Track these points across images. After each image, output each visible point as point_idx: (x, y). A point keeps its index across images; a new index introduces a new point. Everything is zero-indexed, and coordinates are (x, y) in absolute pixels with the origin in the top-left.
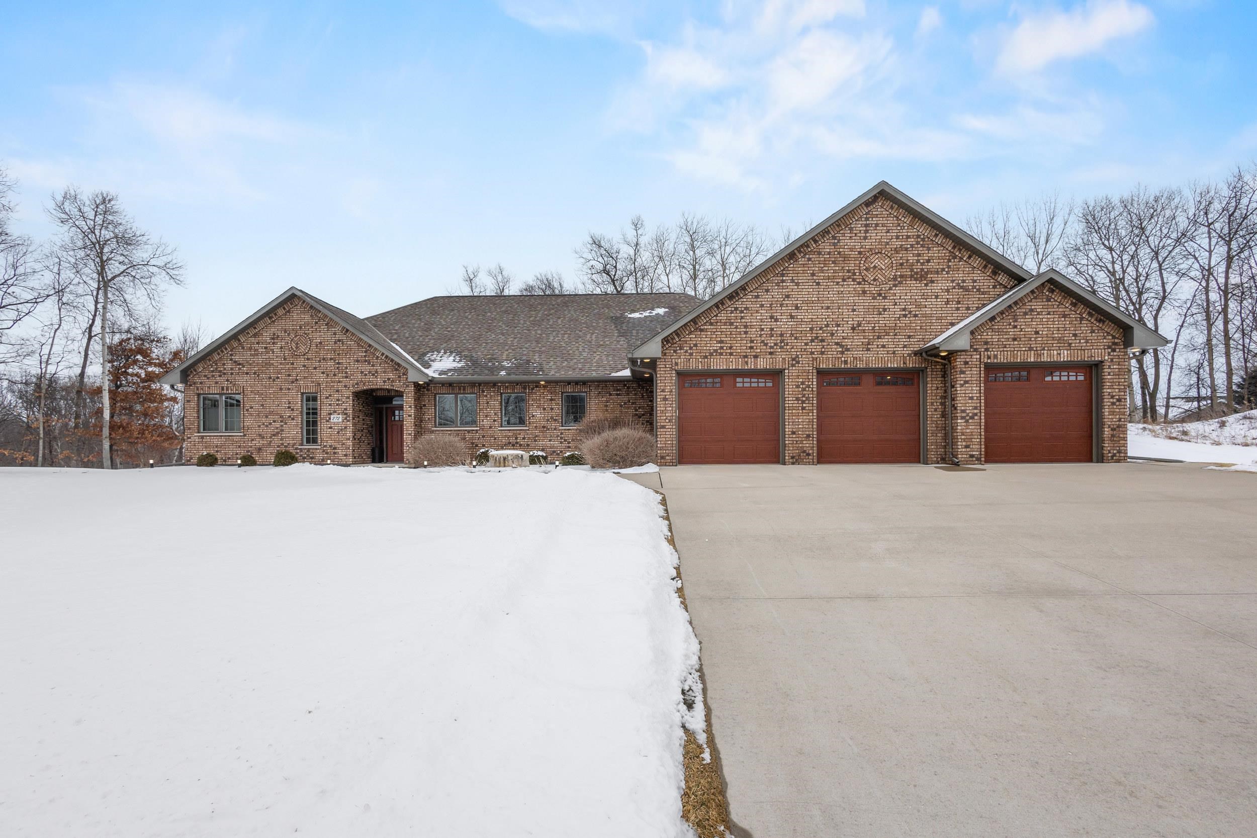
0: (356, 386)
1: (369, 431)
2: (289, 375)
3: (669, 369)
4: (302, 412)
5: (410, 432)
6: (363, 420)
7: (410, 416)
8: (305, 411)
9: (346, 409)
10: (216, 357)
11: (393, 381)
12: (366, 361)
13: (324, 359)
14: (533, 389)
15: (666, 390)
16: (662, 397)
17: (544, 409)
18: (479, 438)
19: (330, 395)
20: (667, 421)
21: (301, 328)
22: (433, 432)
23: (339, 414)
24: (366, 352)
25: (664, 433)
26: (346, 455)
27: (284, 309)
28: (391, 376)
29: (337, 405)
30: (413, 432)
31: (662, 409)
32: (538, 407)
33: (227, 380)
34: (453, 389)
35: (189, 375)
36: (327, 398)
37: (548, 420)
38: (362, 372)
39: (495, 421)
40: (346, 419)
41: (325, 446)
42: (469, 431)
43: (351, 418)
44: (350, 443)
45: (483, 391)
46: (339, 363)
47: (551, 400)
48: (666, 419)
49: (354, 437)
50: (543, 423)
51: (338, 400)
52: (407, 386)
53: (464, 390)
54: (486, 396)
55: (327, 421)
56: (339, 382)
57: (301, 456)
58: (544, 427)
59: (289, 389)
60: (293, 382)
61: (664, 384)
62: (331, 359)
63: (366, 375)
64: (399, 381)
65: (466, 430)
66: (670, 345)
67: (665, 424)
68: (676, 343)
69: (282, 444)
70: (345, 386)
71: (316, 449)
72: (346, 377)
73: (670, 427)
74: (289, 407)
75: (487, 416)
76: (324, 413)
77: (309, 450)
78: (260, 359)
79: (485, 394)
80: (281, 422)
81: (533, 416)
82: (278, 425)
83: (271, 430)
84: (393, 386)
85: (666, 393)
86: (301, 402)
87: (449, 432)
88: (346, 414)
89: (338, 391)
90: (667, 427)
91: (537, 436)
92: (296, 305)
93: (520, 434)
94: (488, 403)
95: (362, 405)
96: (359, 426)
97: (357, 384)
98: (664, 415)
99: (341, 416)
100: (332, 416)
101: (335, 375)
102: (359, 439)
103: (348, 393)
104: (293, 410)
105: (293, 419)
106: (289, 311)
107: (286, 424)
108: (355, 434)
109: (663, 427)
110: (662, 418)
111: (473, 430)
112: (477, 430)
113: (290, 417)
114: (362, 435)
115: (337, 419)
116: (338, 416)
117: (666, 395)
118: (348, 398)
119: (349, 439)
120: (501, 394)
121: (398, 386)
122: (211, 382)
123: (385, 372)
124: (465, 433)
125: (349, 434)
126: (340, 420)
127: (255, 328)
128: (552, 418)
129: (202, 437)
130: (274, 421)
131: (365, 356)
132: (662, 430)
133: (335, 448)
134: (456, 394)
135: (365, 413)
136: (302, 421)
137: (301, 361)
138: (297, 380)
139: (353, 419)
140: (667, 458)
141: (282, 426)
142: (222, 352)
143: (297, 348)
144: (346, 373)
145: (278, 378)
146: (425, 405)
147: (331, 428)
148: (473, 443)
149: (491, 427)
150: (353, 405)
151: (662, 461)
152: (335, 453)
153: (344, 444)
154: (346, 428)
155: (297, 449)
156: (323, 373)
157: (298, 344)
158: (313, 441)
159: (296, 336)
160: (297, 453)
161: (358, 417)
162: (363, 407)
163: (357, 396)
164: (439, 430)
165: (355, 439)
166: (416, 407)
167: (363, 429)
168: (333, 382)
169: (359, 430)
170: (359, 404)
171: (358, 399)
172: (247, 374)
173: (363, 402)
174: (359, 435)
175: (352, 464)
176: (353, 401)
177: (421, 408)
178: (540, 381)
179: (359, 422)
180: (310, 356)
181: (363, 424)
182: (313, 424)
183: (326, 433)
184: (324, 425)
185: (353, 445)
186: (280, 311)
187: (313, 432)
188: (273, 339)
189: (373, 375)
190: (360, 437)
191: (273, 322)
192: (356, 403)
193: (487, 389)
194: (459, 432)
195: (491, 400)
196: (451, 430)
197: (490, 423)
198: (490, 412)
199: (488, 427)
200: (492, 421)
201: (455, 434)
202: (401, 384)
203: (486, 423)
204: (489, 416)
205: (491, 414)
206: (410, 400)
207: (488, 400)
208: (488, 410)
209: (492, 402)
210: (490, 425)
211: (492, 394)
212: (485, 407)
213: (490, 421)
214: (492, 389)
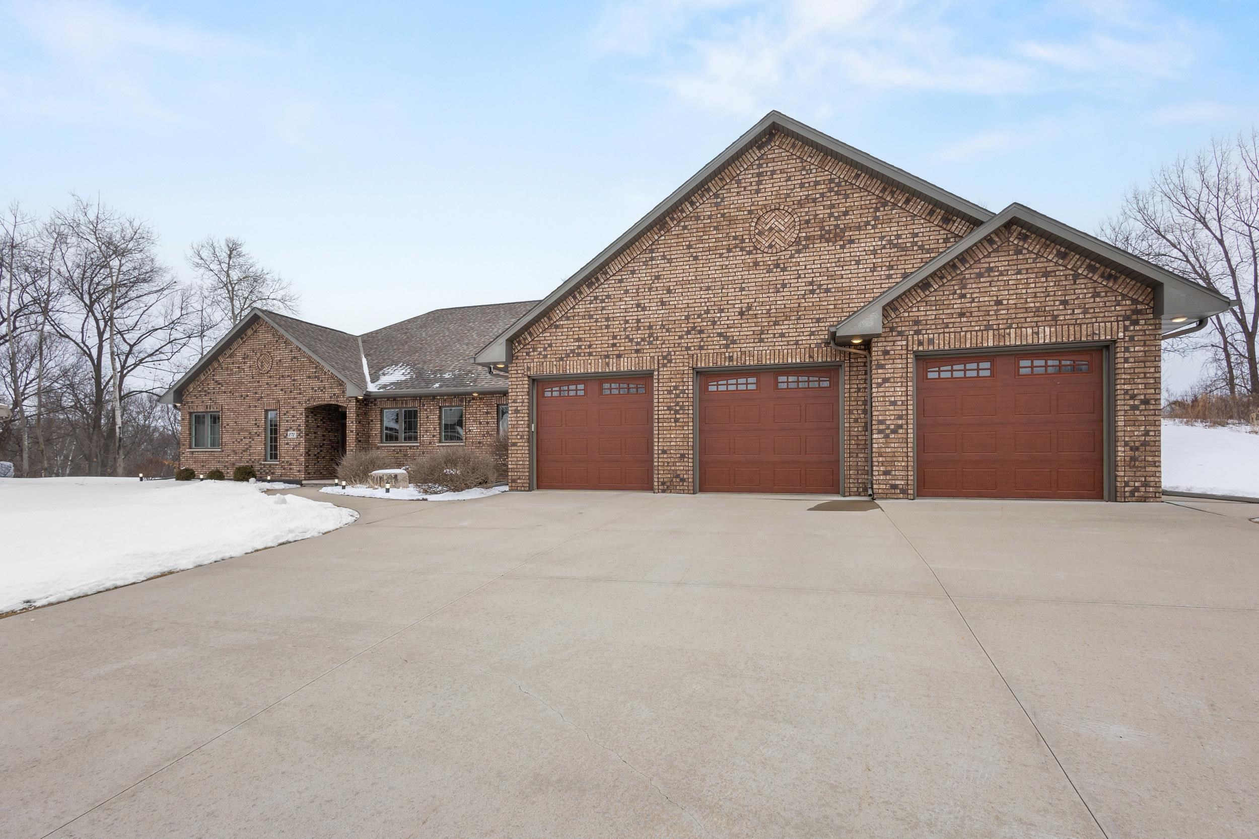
0: (308, 403)
1: (332, 447)
2: (256, 393)
3: (520, 375)
4: (265, 429)
5: (352, 448)
6: (323, 436)
7: (352, 431)
8: (269, 427)
9: (299, 425)
10: (203, 378)
11: (338, 397)
12: (316, 377)
13: (283, 376)
14: (469, 401)
15: (518, 401)
16: (514, 408)
17: (480, 423)
18: (419, 454)
19: (287, 412)
20: (519, 437)
21: (265, 346)
22: (378, 448)
23: (294, 430)
24: (316, 368)
25: (515, 452)
26: (299, 471)
27: (252, 329)
28: (336, 391)
29: (293, 421)
30: (355, 448)
31: (513, 423)
32: (474, 420)
33: (211, 399)
34: (397, 403)
35: (183, 396)
36: (285, 414)
37: (484, 435)
38: (313, 388)
39: (434, 436)
40: (299, 435)
41: (283, 462)
42: (410, 447)
43: (303, 435)
44: (302, 459)
45: (424, 405)
46: (294, 380)
47: (487, 413)
48: (518, 435)
49: (307, 453)
50: (479, 438)
51: (293, 416)
52: (350, 401)
53: (406, 403)
54: (426, 410)
55: (285, 437)
56: (295, 398)
57: (264, 471)
58: (480, 443)
59: (256, 406)
60: (259, 400)
61: (515, 394)
62: (288, 376)
63: (316, 391)
64: (343, 396)
65: (408, 446)
66: (522, 346)
67: (517, 441)
68: (528, 344)
69: (250, 459)
70: (299, 403)
71: (276, 465)
72: (300, 394)
73: (522, 444)
74: (256, 424)
75: (427, 431)
76: (282, 430)
77: (270, 465)
78: (235, 378)
79: (425, 407)
80: (250, 438)
81: (470, 431)
82: (247, 441)
83: (242, 446)
84: (337, 401)
85: (518, 404)
86: (265, 418)
87: (393, 448)
88: (300, 430)
89: (293, 407)
90: (519, 444)
92: (262, 325)
94: (427, 417)
95: (321, 420)
96: (318, 442)
97: (309, 400)
98: (515, 430)
99: (295, 432)
100: (289, 433)
101: (291, 392)
102: (315, 455)
103: (301, 409)
104: (258, 427)
105: (258, 435)
106: (256, 332)
107: (253, 440)
108: (309, 451)
109: (514, 444)
110: (513, 433)
111: (414, 446)
112: (417, 446)
113: (256, 433)
114: (321, 451)
115: (292, 435)
116: (293, 432)
117: (517, 407)
118: (301, 414)
119: (302, 455)
120: (440, 408)
121: (341, 402)
122: (198, 402)
123: (331, 388)
124: (407, 450)
125: (302, 450)
126: (295, 437)
127: (231, 349)
128: (488, 433)
129: (192, 452)
130: (245, 438)
131: (315, 372)
132: (513, 448)
133: (291, 464)
134: (400, 409)
135: (326, 429)
136: (265, 437)
137: (265, 379)
138: (261, 397)
139: (307, 435)
140: (519, 481)
141: (250, 442)
142: (207, 372)
143: (262, 366)
144: (300, 389)
145: (247, 396)
146: (372, 421)
147: (287, 444)
149: (430, 443)
150: (307, 421)
151: (514, 485)
152: (291, 469)
153: (297, 460)
154: (299, 443)
155: (261, 464)
156: (282, 390)
157: (262, 362)
158: (274, 456)
159: (261, 355)
160: (261, 469)
161: (315, 433)
162: (324, 423)
163: (312, 412)
164: (385, 447)
165: (309, 455)
166: (359, 423)
167: (324, 444)
168: (289, 399)
169: (315, 446)
170: (316, 420)
171: (315, 415)
172: (225, 392)
173: (324, 418)
174: (316, 451)
175: (305, 480)
176: (307, 417)
177: (369, 424)
178: (474, 392)
179: (315, 437)
180: (271, 373)
181: (324, 440)
182: (274, 440)
183: (283, 448)
184: (282, 442)
185: (306, 461)
186: (249, 332)
187: (274, 448)
188: (244, 358)
189: (322, 391)
190: (318, 453)
191: (244, 342)
192: (310, 420)
193: (427, 403)
194: (402, 448)
195: (430, 414)
196: (395, 446)
197: (430, 438)
198: (430, 427)
199: (428, 443)
200: (432, 436)
201: (398, 451)
202: (344, 399)
203: (426, 439)
204: (429, 431)
205: (431, 429)
206: (352, 415)
207: (428, 415)
208: (428, 424)
209: (431, 417)
210: (429, 441)
211: (431, 408)
212: (425, 422)
213: (429, 436)
214: (431, 403)
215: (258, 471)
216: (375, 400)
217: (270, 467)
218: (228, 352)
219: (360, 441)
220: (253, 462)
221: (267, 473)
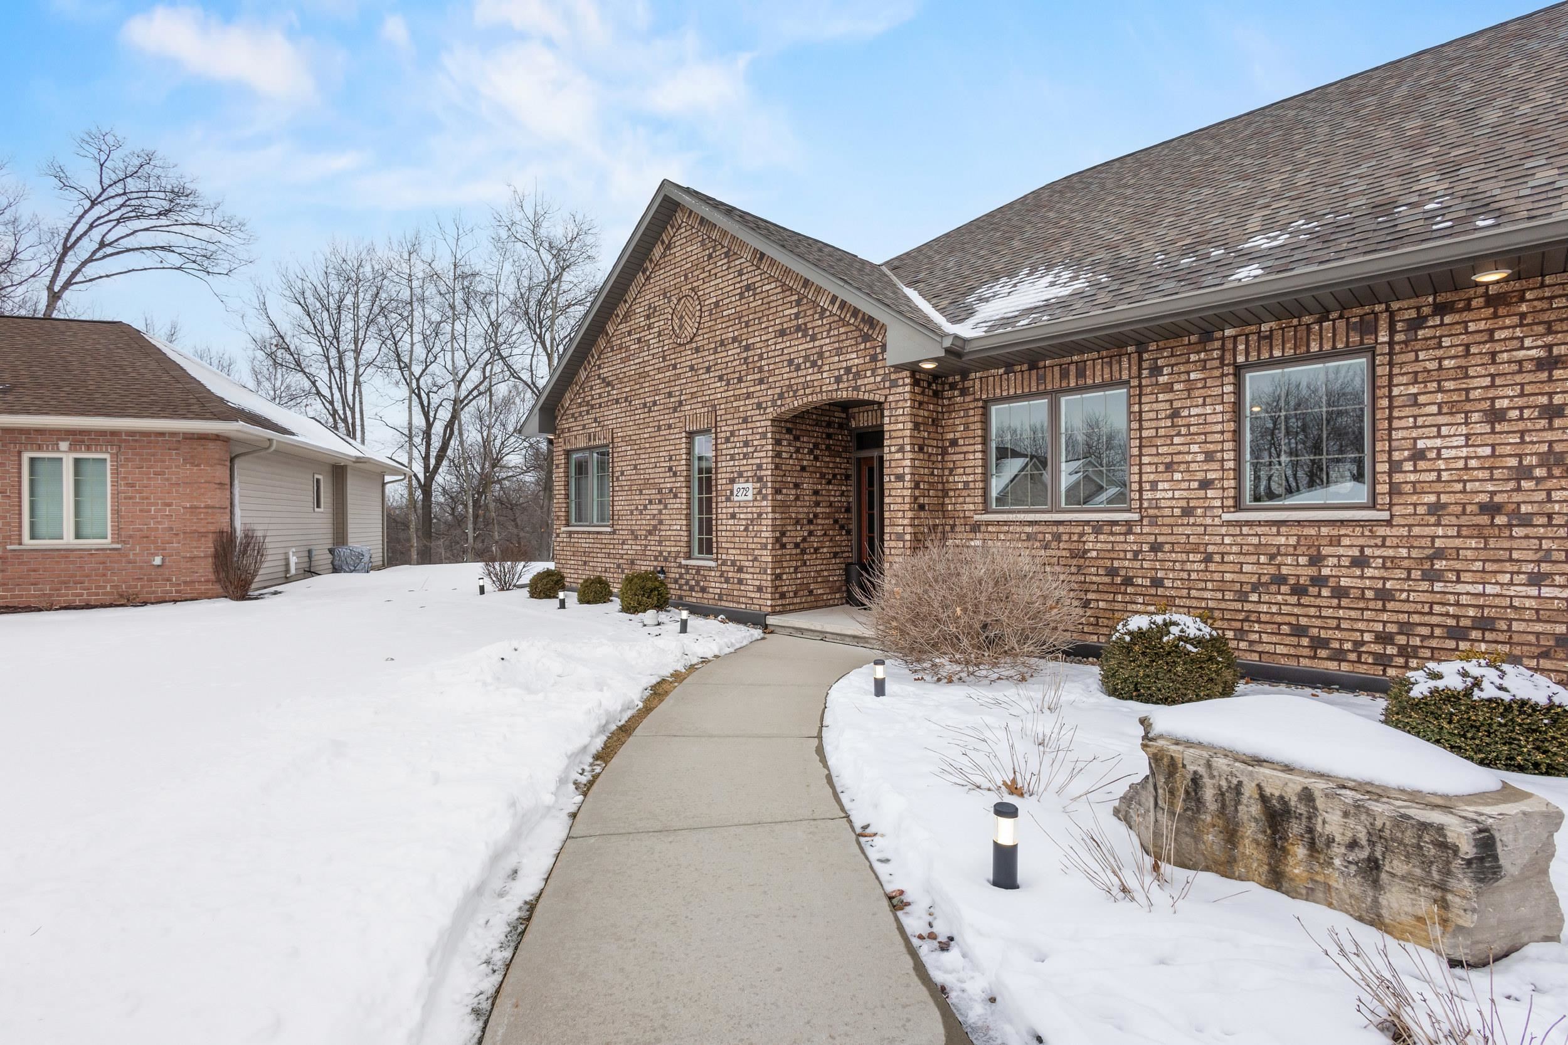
0: (779, 402)
1: (836, 521)
2: (670, 395)
4: (689, 480)
5: (900, 529)
6: (816, 493)
7: (900, 478)
8: (697, 476)
9: (760, 467)
10: (583, 374)
11: (857, 376)
12: (798, 328)
13: (722, 343)
17: (1495, 416)
18: (1136, 554)
19: (732, 433)
21: (686, 278)
22: (976, 528)
23: (747, 481)
24: (798, 303)
26: (760, 589)
27: (663, 242)
28: (854, 359)
29: (746, 456)
30: (909, 529)
32: (1449, 408)
33: (595, 420)
34: (1041, 379)
35: (556, 418)
36: (727, 440)
37: (1523, 473)
39: (1205, 484)
40: (760, 492)
41: (724, 563)
42: (1098, 528)
43: (769, 491)
44: (767, 557)
45: (1156, 371)
46: (747, 348)
49: (777, 540)
50: (1482, 490)
51: (746, 444)
52: (894, 384)
53: (1081, 374)
54: (1169, 388)
55: (728, 499)
56: (749, 396)
57: (687, 582)
58: (1491, 509)
59: (670, 427)
60: (675, 410)
62: (734, 339)
64: (873, 370)
65: (1087, 523)
69: (661, 552)
70: (759, 406)
71: (710, 569)
72: (761, 381)
74: (671, 468)
75: (1169, 467)
76: (722, 479)
77: (698, 569)
78: (632, 368)
80: (660, 502)
81: (1419, 455)
82: (654, 509)
83: (646, 521)
84: (857, 388)
86: (688, 454)
87: (1028, 529)
88: (760, 479)
89: (745, 420)
91: (1440, 554)
92: (680, 227)
93: (1335, 541)
94: (1175, 414)
95: (811, 452)
96: (801, 510)
97: (781, 396)
99: (750, 485)
100: (736, 486)
101: (740, 380)
102: (797, 545)
103: (763, 424)
104: (675, 474)
105: (676, 496)
106: (668, 247)
107: (666, 506)
108: (783, 534)
111: (1117, 523)
113: (671, 490)
114: (811, 533)
115: (744, 492)
116: (745, 485)
118: (764, 436)
119: (764, 547)
120: (1238, 372)
121: (869, 388)
122: (576, 426)
123: (839, 352)
124: (1082, 535)
125: (767, 534)
126: (750, 497)
127: (626, 301)
129: (570, 533)
130: (650, 502)
131: (797, 315)
133: (740, 570)
134: (1054, 395)
135: (823, 476)
136: (688, 499)
137: (688, 357)
138: (681, 404)
139: (777, 491)
141: (661, 511)
142: (589, 363)
143: (680, 327)
144: (761, 369)
145: (655, 403)
146: (954, 443)
147: (733, 516)
148: (1112, 572)
149: (1187, 512)
150: (778, 455)
152: (740, 582)
154: (760, 515)
155: (680, 566)
156: (721, 378)
157: (682, 317)
158: (707, 547)
159: (679, 300)
160: (681, 575)
161: (797, 486)
162: (816, 458)
163: (789, 431)
164: (998, 523)
165: (783, 546)
166: (921, 449)
167: (816, 516)
168: (737, 398)
169: (798, 522)
170: (797, 451)
171: (797, 438)
172: (617, 401)
173: (816, 446)
174: (796, 534)
175: (774, 613)
176: (778, 442)
177: (944, 453)
178: (1479, 262)
179: (797, 498)
180: (700, 341)
181: (817, 504)
182: (707, 506)
183: (725, 528)
184: (723, 510)
185: (777, 561)
186: (658, 251)
187: (707, 526)
188: (648, 317)
189: (814, 364)
190: (804, 540)
191: (648, 278)
192: (786, 449)
193: (1173, 361)
194: (1061, 529)
195: (1188, 403)
196: (1036, 523)
197: (1185, 494)
198: (1185, 449)
199: (1177, 512)
200: (1195, 485)
201: (1049, 537)
202: (879, 379)
203: (1170, 494)
204: (1183, 467)
205: (1189, 458)
206: (900, 426)
207: (1177, 404)
208: (1176, 440)
209: (1194, 411)
210: (1183, 503)
211: (1193, 376)
212: (1162, 432)
213: (1185, 485)
214: (1193, 357)
215: (676, 581)
216: (965, 376)
217: (698, 573)
218: (622, 310)
219: (922, 507)
220: (666, 559)
221: (692, 589)
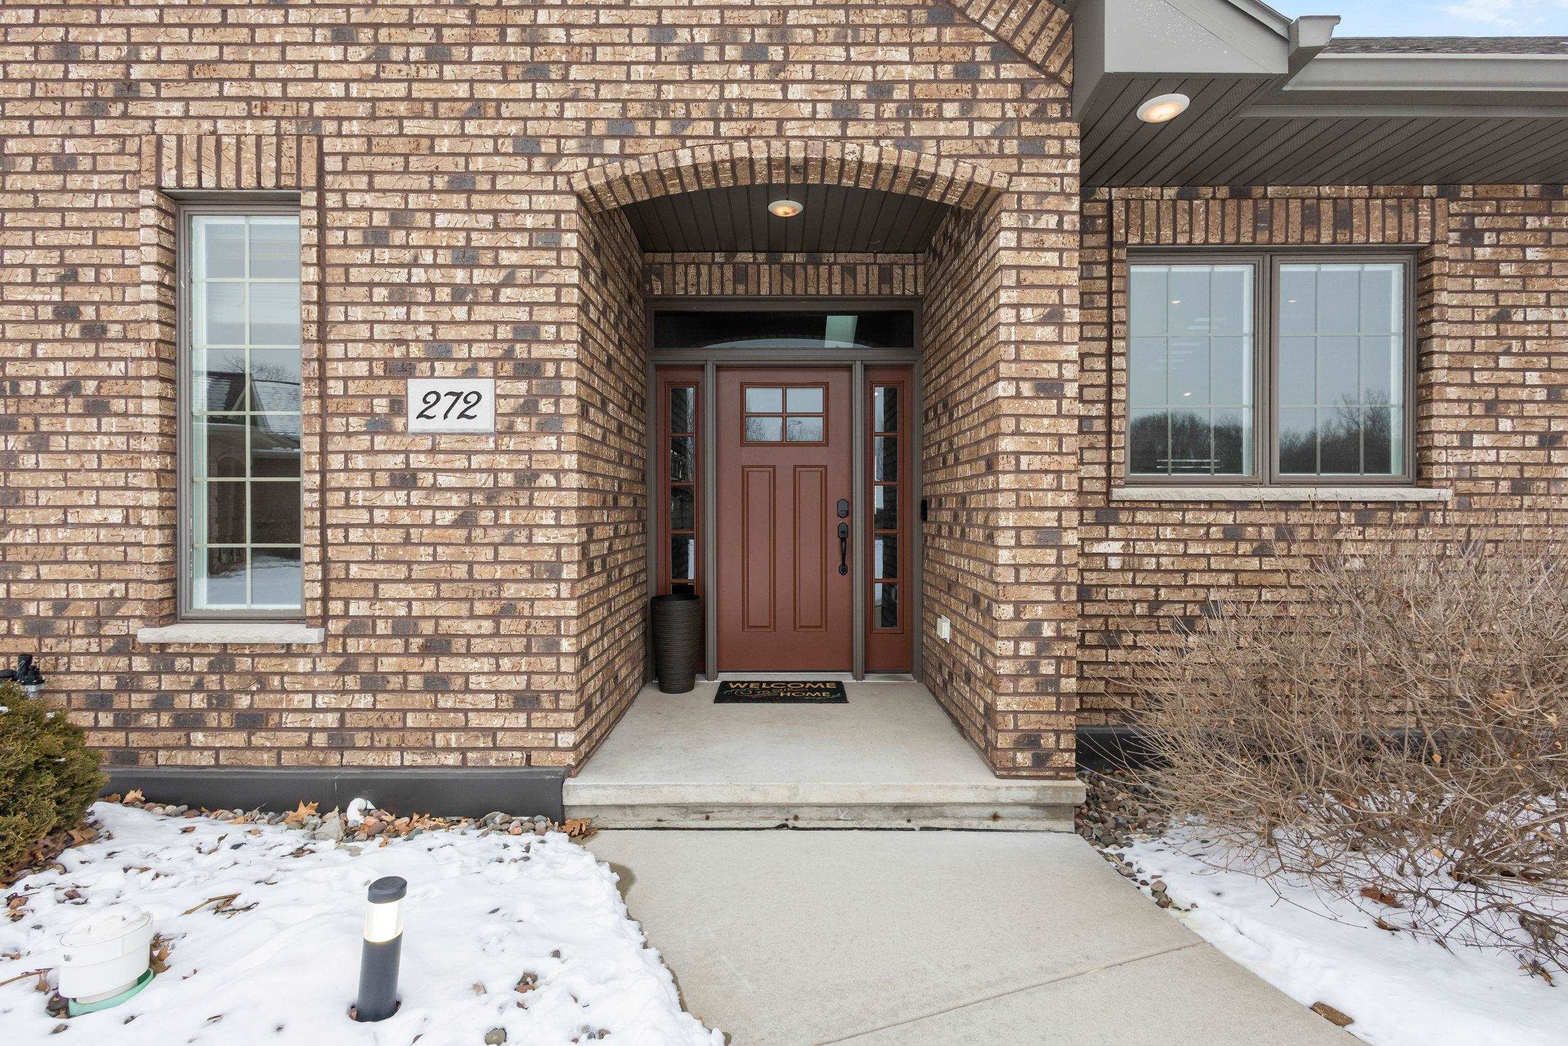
0: (612, 147)
2: (67, 52)
5: (1048, 519)
6: (620, 429)
7: (1049, 388)
9: (528, 332)
11: (912, 109)
19: (400, 219)
22: (1106, 515)
23: (471, 373)
26: (526, 701)
29: (459, 295)
34: (1263, 220)
36: (376, 238)
38: (661, 34)
40: (528, 408)
41: (359, 627)
42: (1365, 515)
43: (570, 407)
44: (556, 603)
45: (1471, 237)
51: (466, 257)
53: (1343, 221)
54: (1491, 269)
55: (378, 426)
56: (477, 108)
57: (164, 700)
59: (64, 165)
60: (95, 108)
63: (692, 56)
64: (967, 106)
65: (1346, 505)
70: (527, 147)
71: (288, 650)
72: (535, 72)
74: (66, 312)
75: (1492, 408)
76: (349, 362)
77: (228, 653)
79: (1482, 253)
84: (916, 144)
88: (529, 370)
89: (462, 183)
94: (1502, 317)
95: (617, 324)
96: (607, 469)
97: (621, 129)
99: (485, 387)
100: (416, 389)
101: (438, 54)
102: (603, 563)
103: (545, 203)
104: (95, 332)
105: (97, 407)
107: (40, 443)
108: (592, 533)
111: (1402, 505)
113: (71, 387)
114: (616, 531)
115: (457, 405)
116: (465, 386)
118: (548, 239)
119: (550, 572)
121: (951, 148)
124: (1337, 527)
125: (560, 535)
126: (484, 418)
133: (438, 646)
134: (1268, 258)
138: (128, 90)
144: (533, 37)
147: (405, 479)
149: (1520, 487)
152: (436, 683)
153: (508, 610)
154: (527, 479)
155: (125, 646)
156: (343, 35)
160: (128, 682)
161: (603, 404)
162: (620, 344)
164: (1160, 505)
168: (420, 108)
169: (604, 500)
174: (603, 533)
175: (580, 767)
179: (603, 437)
183: (364, 517)
184: (352, 459)
187: (266, 511)
192: (593, 296)
193: (1500, 222)
194: (1295, 517)
195: (1523, 299)
196: (1244, 505)
197: (1517, 456)
198: (1516, 377)
199: (1504, 486)
200: (1532, 441)
201: (1268, 533)
202: (983, 129)
203: (1491, 456)
204: (1513, 409)
205: (1523, 394)
206: (1051, 258)
207: (1506, 300)
208: (1504, 362)
209: (1533, 314)
210: (1513, 472)
211: (1531, 254)
212: (1481, 346)
213: (1517, 441)
214: (1531, 222)
215: (99, 701)
217: (224, 665)
220: (39, 628)
221: (188, 722)
